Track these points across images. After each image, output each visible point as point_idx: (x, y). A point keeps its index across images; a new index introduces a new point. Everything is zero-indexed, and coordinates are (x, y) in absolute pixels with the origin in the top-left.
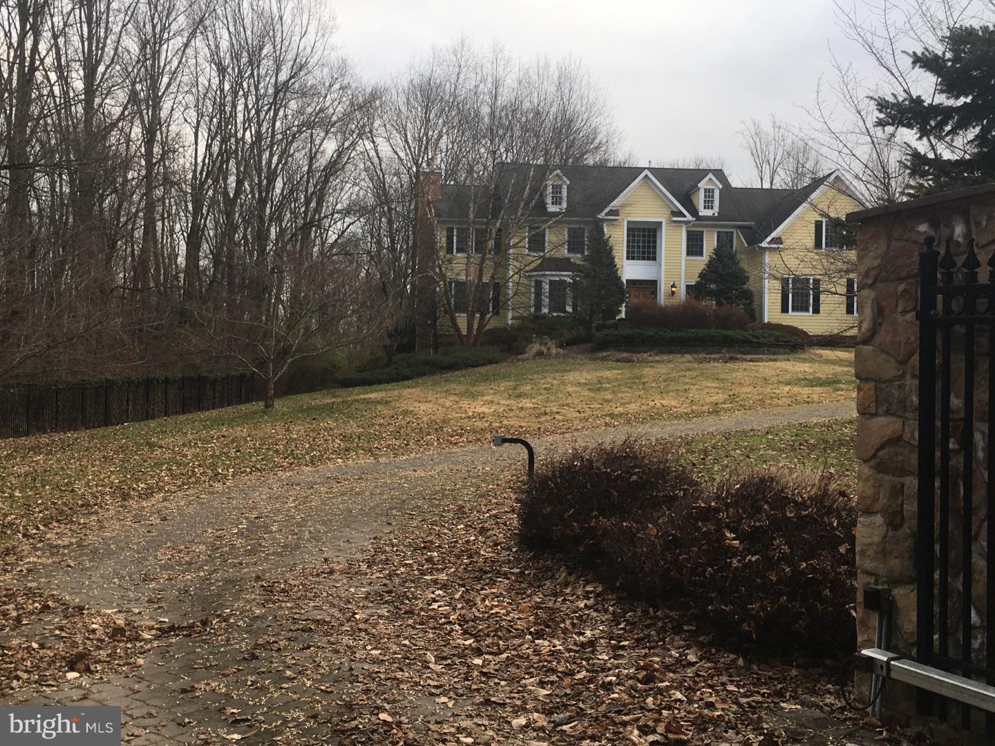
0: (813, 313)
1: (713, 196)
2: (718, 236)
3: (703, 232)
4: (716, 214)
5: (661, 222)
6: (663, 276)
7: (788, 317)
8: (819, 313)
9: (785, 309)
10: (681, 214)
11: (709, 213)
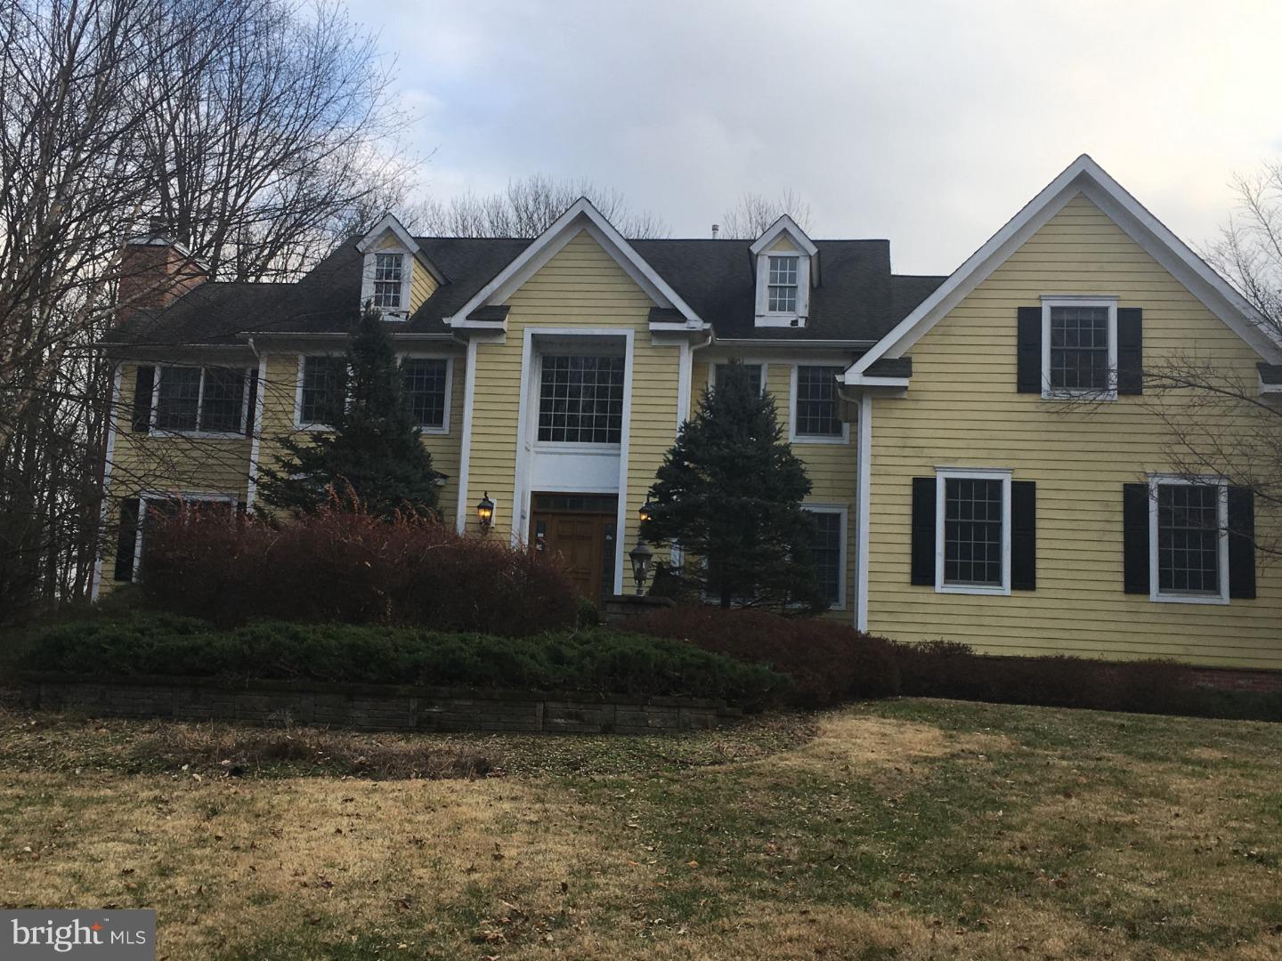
0: (1014, 587)
1: (793, 278)
2: (801, 379)
3: (759, 367)
4: (801, 324)
5: (624, 337)
6: (623, 481)
7: (933, 599)
8: (1032, 587)
9: (922, 574)
10: (675, 315)
11: (782, 320)
